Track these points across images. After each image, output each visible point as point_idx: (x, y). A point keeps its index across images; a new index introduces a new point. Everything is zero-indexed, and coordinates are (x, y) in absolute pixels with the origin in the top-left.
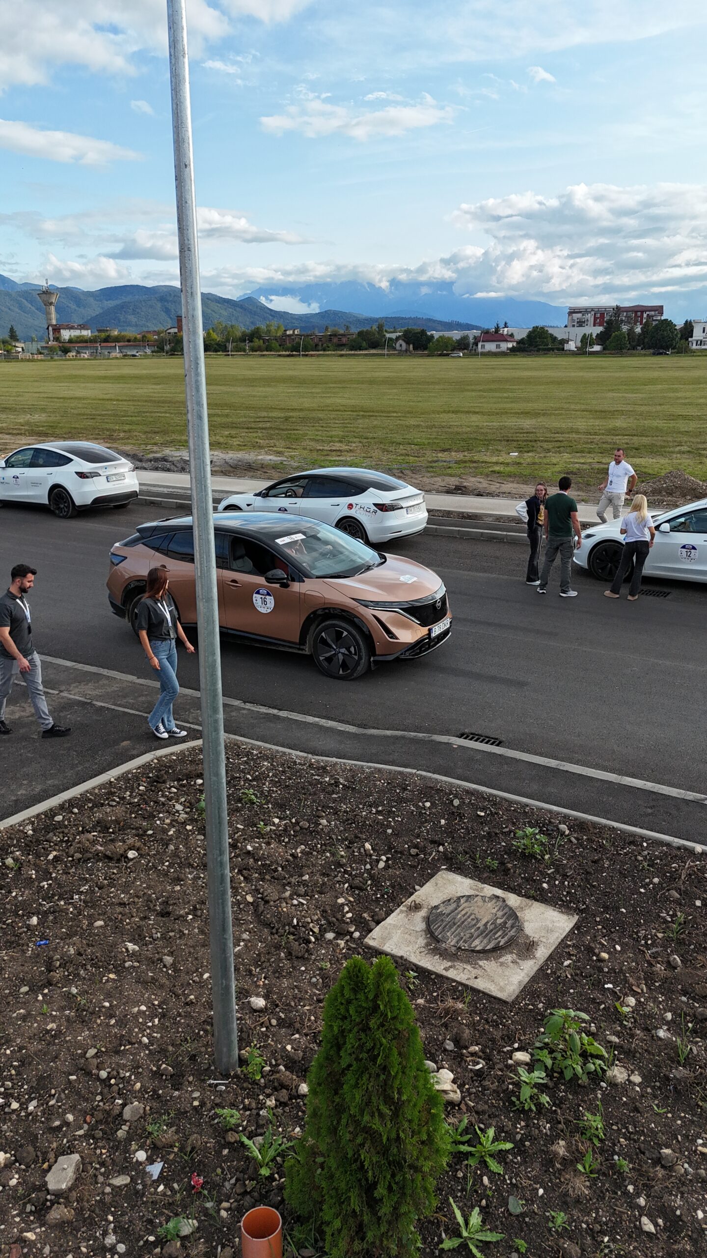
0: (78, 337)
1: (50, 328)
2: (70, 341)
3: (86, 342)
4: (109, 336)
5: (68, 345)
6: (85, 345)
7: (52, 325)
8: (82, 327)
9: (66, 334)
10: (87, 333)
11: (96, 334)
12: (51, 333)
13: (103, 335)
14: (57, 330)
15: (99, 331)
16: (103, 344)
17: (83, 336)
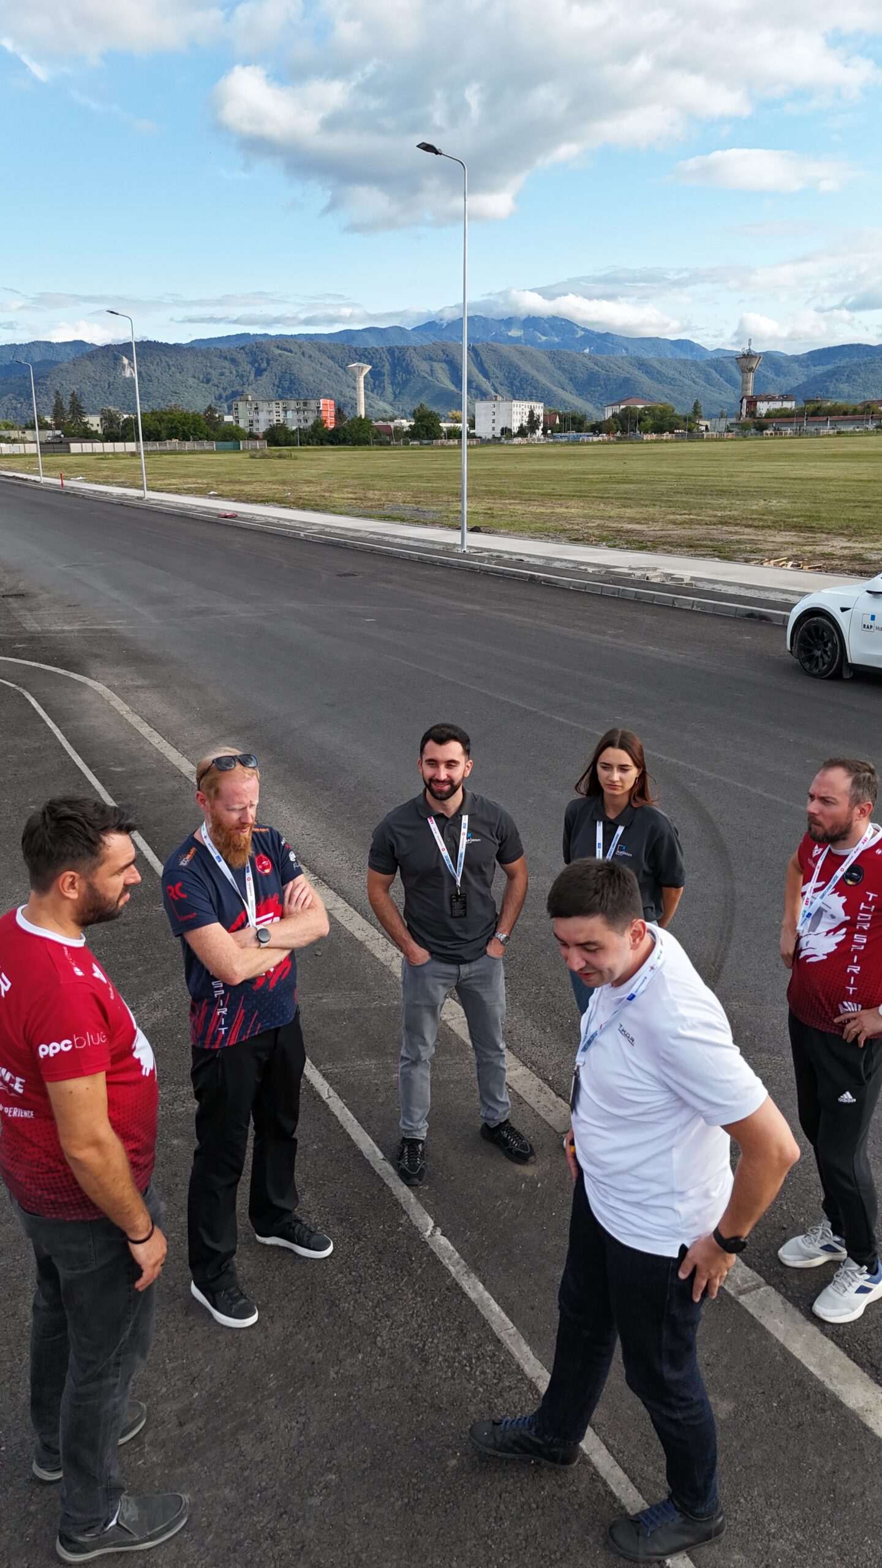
0: (777, 411)
1: (745, 401)
2: (769, 415)
3: (788, 416)
4: (819, 408)
5: (765, 420)
6: (786, 420)
7: (747, 397)
8: (785, 398)
9: (763, 408)
10: (789, 405)
11: (802, 405)
12: (745, 407)
13: (811, 407)
14: (752, 402)
15: (807, 402)
16: (810, 419)
17: (786, 409)
